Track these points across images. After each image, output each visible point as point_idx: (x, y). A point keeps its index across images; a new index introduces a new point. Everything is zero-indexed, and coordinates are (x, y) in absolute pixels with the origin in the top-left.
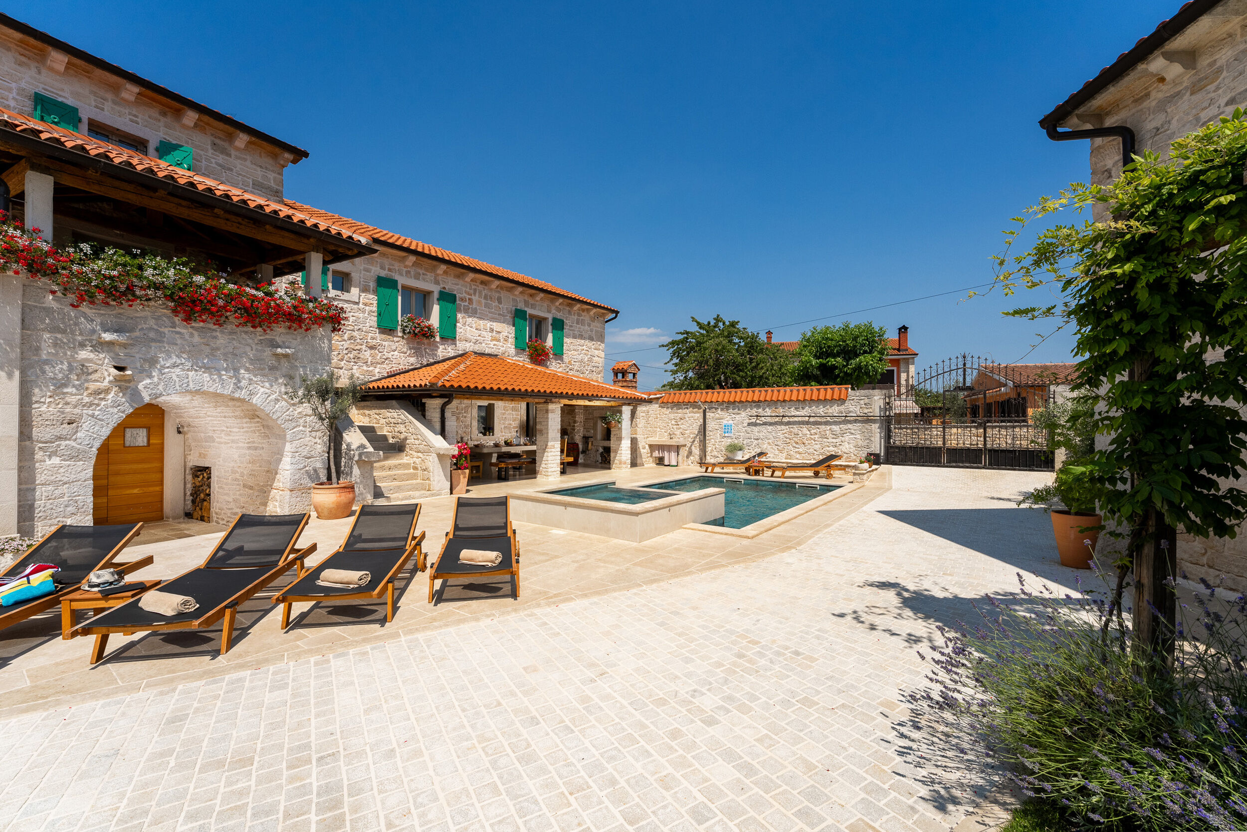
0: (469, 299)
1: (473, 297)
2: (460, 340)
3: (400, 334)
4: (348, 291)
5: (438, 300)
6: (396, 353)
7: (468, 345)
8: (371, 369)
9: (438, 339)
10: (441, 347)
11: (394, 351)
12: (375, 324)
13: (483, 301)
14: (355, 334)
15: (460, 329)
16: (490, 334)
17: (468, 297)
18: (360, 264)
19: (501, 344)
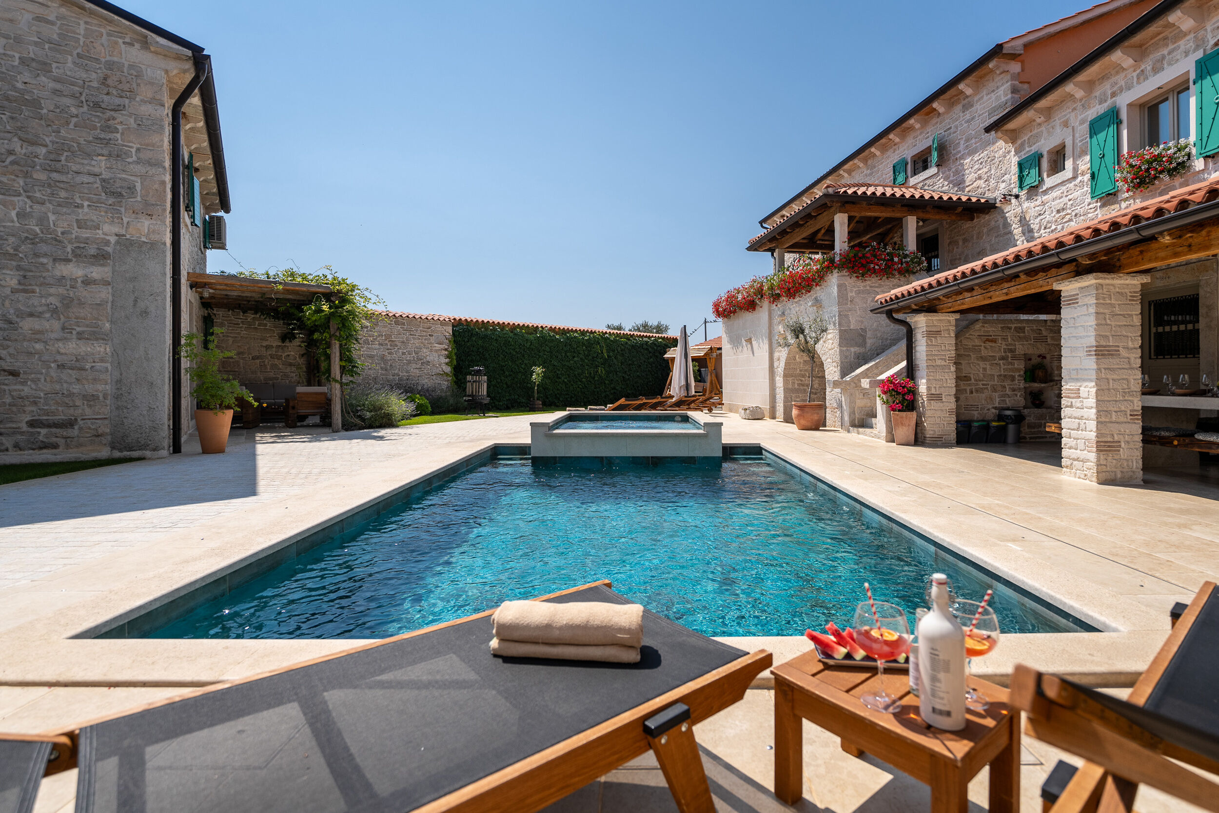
5: (1195, 82)
9: (1199, 165)
18: (1076, 119)
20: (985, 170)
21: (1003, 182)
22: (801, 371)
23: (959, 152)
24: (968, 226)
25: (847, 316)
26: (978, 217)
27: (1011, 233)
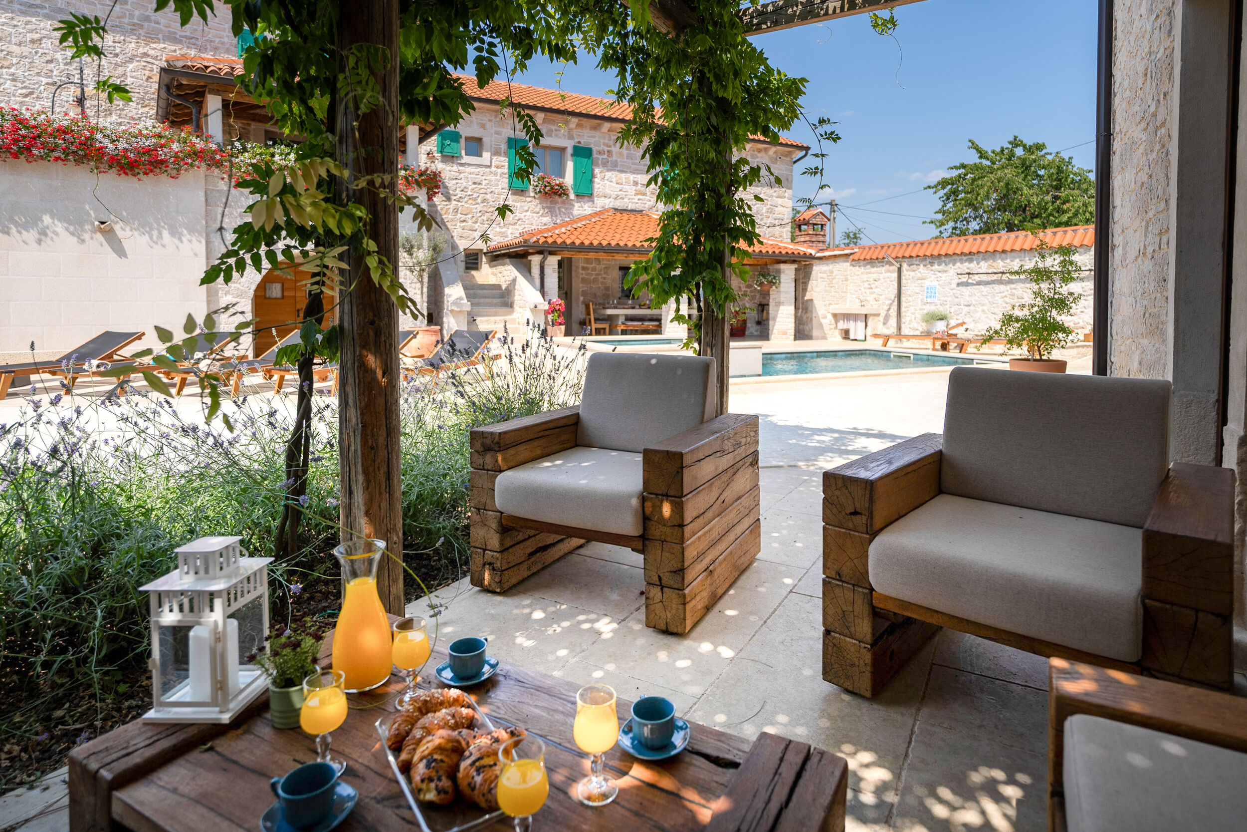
0: (608, 151)
1: (613, 149)
2: (598, 196)
3: (532, 194)
4: (481, 156)
5: (572, 155)
6: (528, 213)
7: (607, 201)
8: (504, 230)
9: (572, 196)
10: (577, 205)
11: (527, 211)
12: (506, 186)
13: (625, 152)
14: (488, 196)
15: (599, 185)
16: (634, 188)
17: (606, 149)
18: (491, 128)
19: (648, 198)
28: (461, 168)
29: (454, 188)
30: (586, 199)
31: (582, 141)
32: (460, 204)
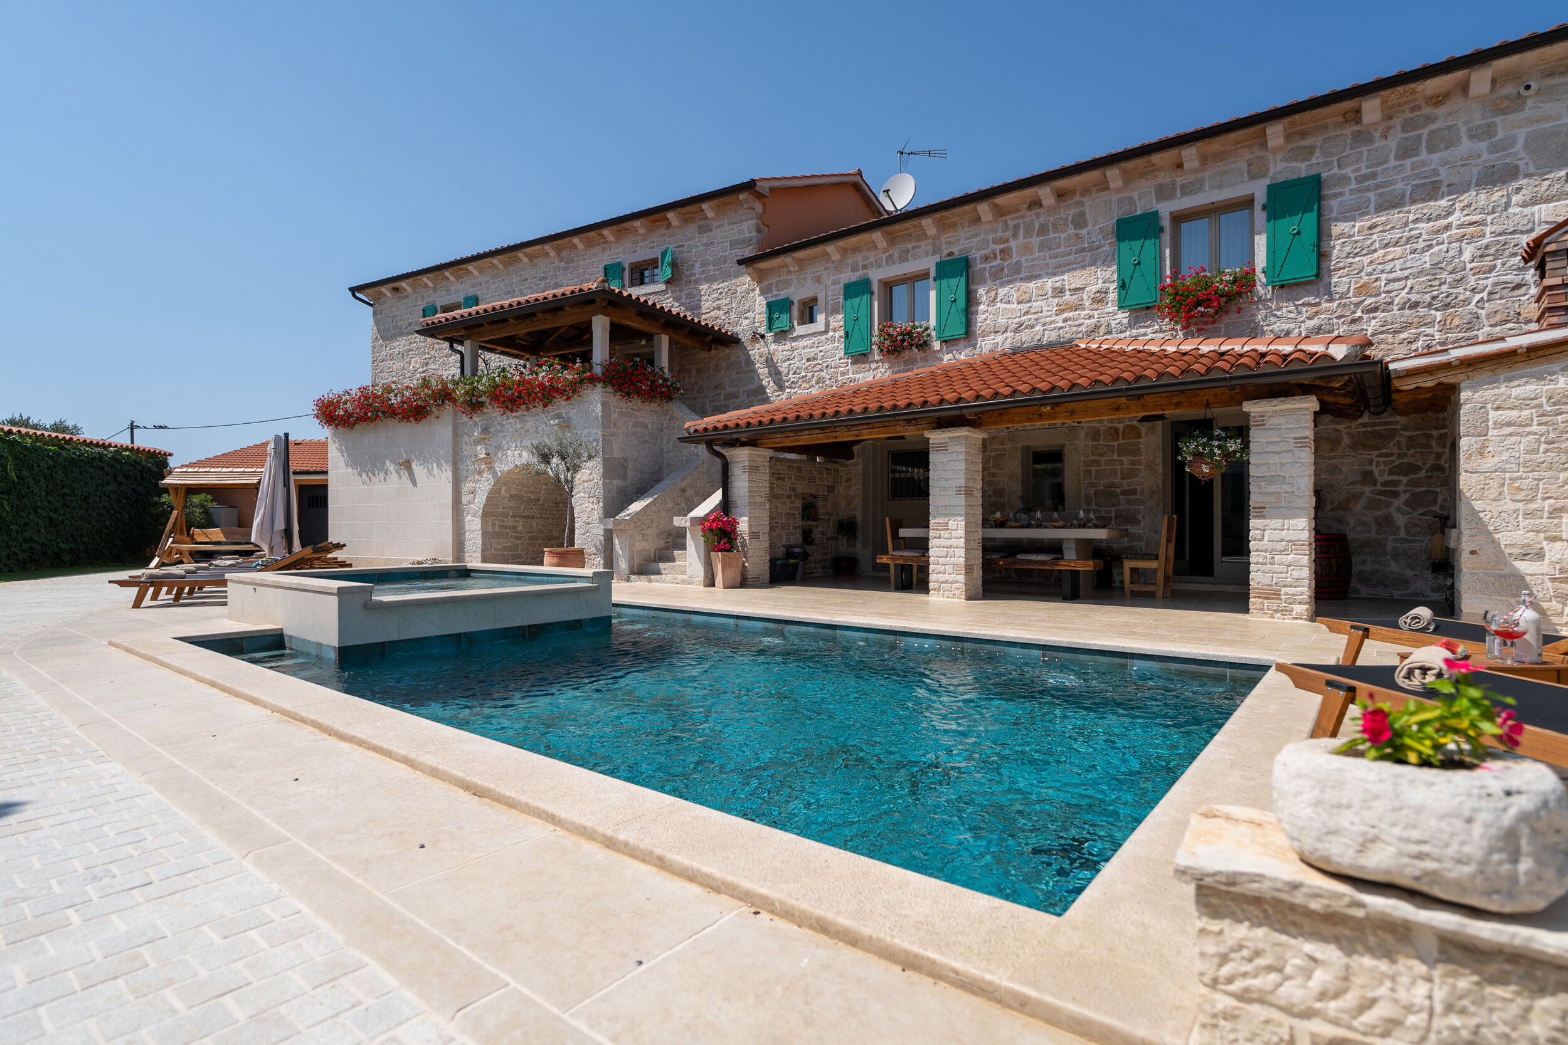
0: (1002, 251)
1: (1011, 242)
2: (985, 334)
3: (877, 357)
4: (815, 321)
5: (935, 279)
7: (999, 339)
9: (937, 345)
10: (945, 354)
12: (842, 353)
13: (1036, 240)
14: (823, 374)
15: (984, 315)
16: (1055, 300)
17: (998, 247)
18: (828, 278)
19: (1087, 312)
20: (726, 302)
21: (746, 318)
22: (504, 508)
23: (694, 274)
24: (703, 355)
25: (610, 442)
26: (716, 349)
27: (754, 371)
28: (793, 344)
29: (786, 371)
30: (962, 343)
31: (956, 251)
32: (793, 391)
